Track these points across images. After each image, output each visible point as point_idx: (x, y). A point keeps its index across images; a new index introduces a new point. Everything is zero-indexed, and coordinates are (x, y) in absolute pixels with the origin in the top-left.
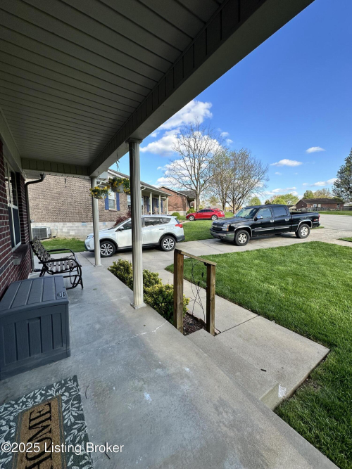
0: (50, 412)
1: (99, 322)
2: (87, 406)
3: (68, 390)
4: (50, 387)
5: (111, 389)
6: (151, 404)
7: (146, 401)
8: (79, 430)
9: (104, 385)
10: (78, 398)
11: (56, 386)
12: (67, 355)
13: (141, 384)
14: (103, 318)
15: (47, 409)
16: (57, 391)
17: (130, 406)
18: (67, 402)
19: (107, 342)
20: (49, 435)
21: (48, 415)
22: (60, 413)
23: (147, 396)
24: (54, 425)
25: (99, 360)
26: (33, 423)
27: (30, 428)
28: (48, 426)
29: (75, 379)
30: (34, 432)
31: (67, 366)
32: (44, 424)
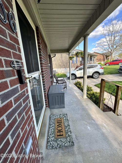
0: (61, 121)
1: (72, 100)
2: (70, 123)
3: (65, 117)
4: (61, 115)
5: (77, 121)
6: (90, 130)
7: (88, 129)
8: (69, 128)
9: (75, 119)
10: (68, 120)
11: (62, 115)
12: (64, 107)
13: (86, 123)
14: (73, 99)
15: (60, 120)
16: (62, 116)
17: (83, 128)
18: (65, 120)
19: (75, 107)
20: (61, 126)
21: (61, 122)
22: (64, 122)
23: (89, 128)
24: (62, 124)
25: (73, 112)
26: (58, 122)
27: (57, 123)
28: (61, 124)
29: (67, 114)
30: (58, 124)
31: (64, 111)
32: (61, 123)
